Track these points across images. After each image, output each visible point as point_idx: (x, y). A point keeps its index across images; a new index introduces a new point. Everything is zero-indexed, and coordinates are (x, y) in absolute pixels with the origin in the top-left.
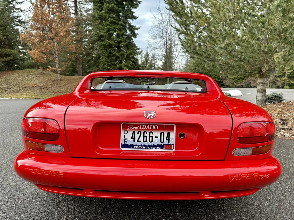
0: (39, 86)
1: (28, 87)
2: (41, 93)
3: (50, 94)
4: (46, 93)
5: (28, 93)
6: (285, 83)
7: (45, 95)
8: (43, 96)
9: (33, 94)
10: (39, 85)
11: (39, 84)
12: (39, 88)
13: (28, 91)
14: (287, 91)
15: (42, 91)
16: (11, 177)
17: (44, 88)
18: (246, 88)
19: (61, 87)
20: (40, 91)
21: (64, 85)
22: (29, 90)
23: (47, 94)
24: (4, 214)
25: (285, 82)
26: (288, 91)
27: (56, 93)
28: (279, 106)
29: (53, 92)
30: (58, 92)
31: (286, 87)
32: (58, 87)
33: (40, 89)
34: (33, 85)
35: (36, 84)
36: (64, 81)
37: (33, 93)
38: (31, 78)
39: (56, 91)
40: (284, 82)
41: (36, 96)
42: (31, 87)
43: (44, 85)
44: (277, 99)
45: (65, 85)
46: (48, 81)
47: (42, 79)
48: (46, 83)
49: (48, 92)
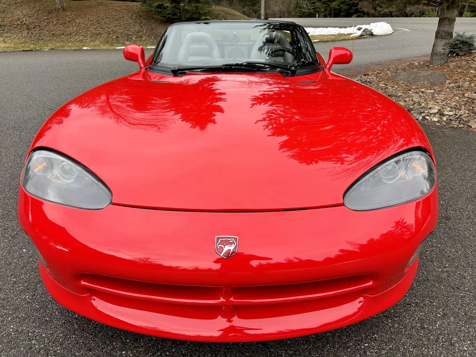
0: (25, 24)
1: (4, 25)
2: (31, 37)
3: (49, 39)
4: (39, 36)
5: (6, 37)
6: (465, 6)
7: (40, 42)
8: (37, 44)
9: (16, 40)
10: (25, 22)
11: (24, 20)
12: (25, 26)
13: (6, 35)
14: (468, 22)
15: (32, 33)
16: (24, 250)
17: (34, 28)
18: (398, 17)
19: (65, 23)
20: (28, 33)
21: (70, 19)
22: (7, 32)
23: (42, 39)
24: (33, 342)
25: (466, 4)
26: (470, 24)
27: (59, 37)
28: (472, 66)
29: (53, 34)
30: (63, 34)
31: (466, 13)
32: (61, 24)
33: (28, 29)
34: (12, 21)
35: (18, 19)
36: (69, 12)
37: (16, 37)
38: (4, 6)
39: (58, 32)
40: (464, 3)
41: (22, 43)
42: (10, 26)
43: (35, 20)
44: (464, 47)
45: (73, 20)
46: (40, 12)
47: (27, 8)
48: (36, 15)
49: (45, 35)
